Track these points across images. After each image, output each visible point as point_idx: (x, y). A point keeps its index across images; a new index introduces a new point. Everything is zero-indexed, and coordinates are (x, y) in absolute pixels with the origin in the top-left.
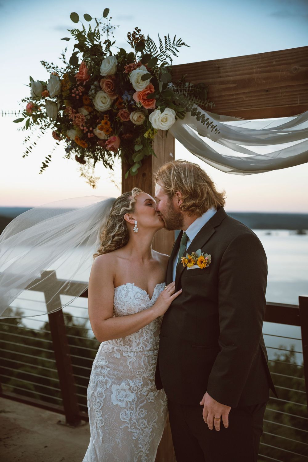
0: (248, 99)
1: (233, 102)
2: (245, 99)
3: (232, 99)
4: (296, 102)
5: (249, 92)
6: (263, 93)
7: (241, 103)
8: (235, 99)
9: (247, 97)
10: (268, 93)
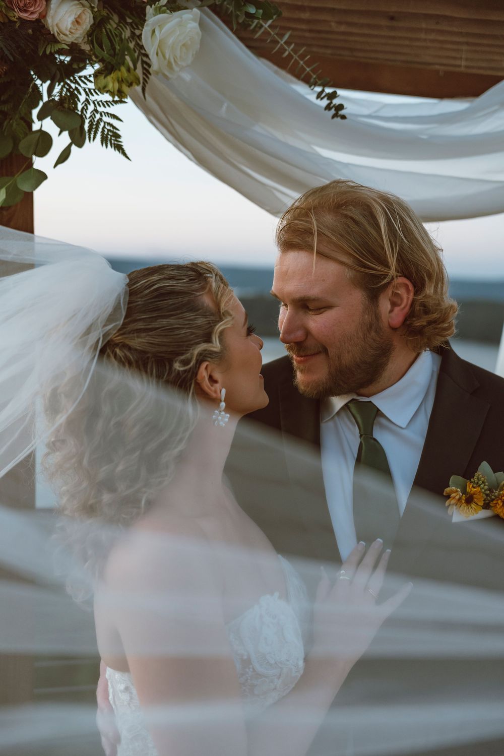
0: (343, 28)
1: (302, 30)
2: (334, 27)
3: (300, 20)
4: (458, 62)
5: (345, 12)
6: (384, 22)
7: (324, 36)
8: (308, 22)
9: (340, 23)
10: (395, 23)
